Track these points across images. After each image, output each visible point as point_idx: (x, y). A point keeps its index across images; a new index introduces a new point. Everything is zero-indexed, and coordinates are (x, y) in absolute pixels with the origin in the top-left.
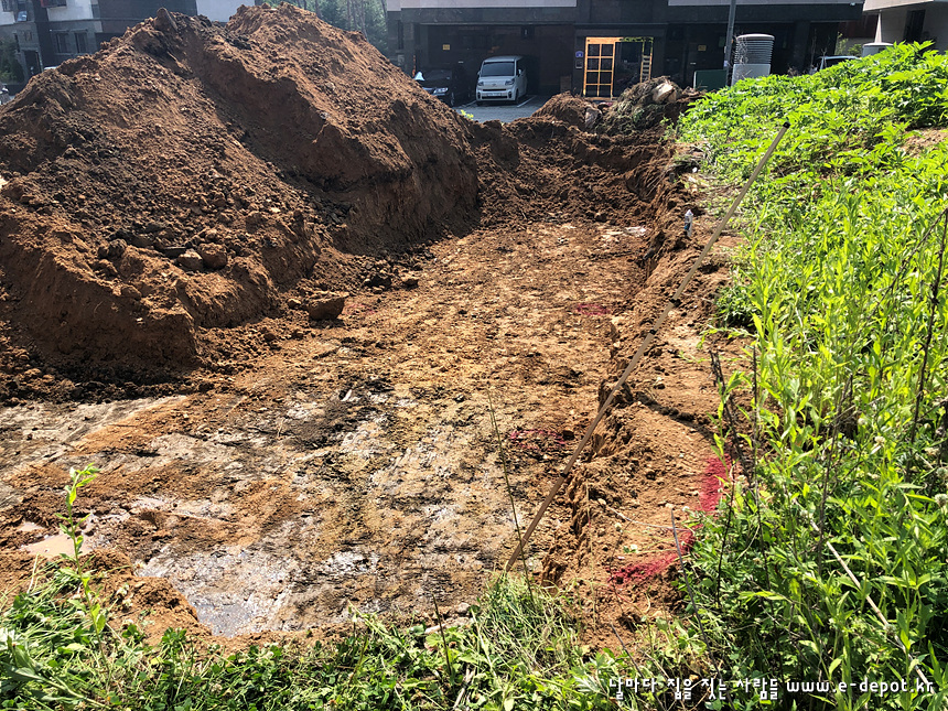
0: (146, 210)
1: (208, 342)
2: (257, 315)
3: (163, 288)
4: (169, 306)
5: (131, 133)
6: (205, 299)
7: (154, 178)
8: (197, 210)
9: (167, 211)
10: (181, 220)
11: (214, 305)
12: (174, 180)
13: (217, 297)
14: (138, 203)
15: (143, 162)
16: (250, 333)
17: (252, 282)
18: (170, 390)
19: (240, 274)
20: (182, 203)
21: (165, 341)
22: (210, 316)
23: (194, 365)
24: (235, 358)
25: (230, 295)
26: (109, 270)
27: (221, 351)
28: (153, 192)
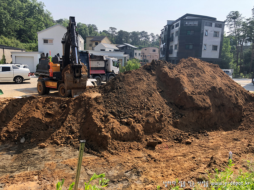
0: (123, 107)
1: (113, 144)
2: (132, 140)
3: (109, 127)
4: (107, 132)
5: (131, 88)
6: (119, 133)
7: (130, 99)
8: (136, 109)
9: (128, 108)
10: (131, 111)
11: (121, 135)
12: (134, 101)
13: (122, 133)
14: (123, 105)
15: (130, 95)
16: (127, 144)
17: (135, 131)
18: (95, 154)
19: (133, 128)
20: (133, 106)
21: (102, 141)
22: (117, 137)
23: (105, 149)
24: (117, 150)
25: (127, 133)
26: (103, 120)
27: (115, 147)
28: (128, 103)
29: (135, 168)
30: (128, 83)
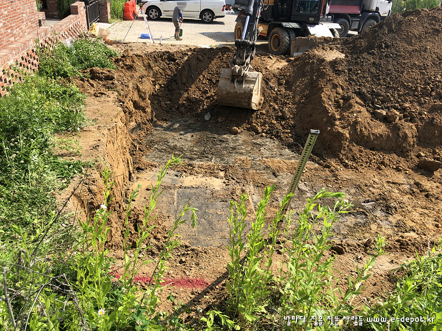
0: (386, 85)
1: (351, 150)
2: (389, 151)
3: (349, 120)
4: (343, 128)
5: (410, 48)
6: (366, 133)
7: (402, 72)
8: (411, 93)
9: (395, 89)
10: (399, 95)
11: (368, 137)
12: (411, 76)
13: (373, 134)
14: (384, 81)
15: (404, 63)
16: (378, 156)
17: (398, 135)
18: (315, 160)
19: (396, 129)
20: (406, 87)
21: (332, 141)
22: (360, 139)
23: (335, 155)
24: (357, 163)
25: (381, 136)
26: (340, 105)
27: (353, 157)
28: (396, 78)
29: (384, 199)
30: (408, 36)
